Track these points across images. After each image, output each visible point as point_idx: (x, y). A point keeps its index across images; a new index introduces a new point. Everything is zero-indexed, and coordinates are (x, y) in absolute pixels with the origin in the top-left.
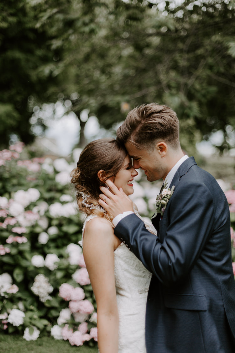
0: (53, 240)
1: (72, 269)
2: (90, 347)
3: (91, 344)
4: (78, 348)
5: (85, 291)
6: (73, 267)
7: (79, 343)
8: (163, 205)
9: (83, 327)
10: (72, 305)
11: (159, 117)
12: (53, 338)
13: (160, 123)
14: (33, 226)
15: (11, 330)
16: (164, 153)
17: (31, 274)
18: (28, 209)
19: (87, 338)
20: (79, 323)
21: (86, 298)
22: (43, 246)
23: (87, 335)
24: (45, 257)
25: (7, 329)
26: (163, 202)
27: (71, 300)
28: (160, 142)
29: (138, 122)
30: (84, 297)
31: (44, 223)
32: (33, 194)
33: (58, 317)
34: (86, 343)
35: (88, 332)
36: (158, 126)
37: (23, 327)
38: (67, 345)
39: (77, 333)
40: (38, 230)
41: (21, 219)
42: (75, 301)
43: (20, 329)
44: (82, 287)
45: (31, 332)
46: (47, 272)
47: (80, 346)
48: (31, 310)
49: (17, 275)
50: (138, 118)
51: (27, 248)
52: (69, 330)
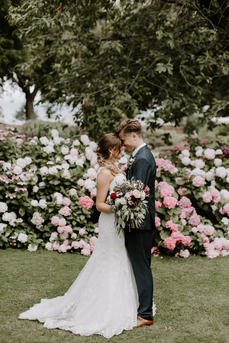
0: (41, 190)
1: (58, 207)
2: (71, 253)
3: (72, 251)
4: (64, 254)
5: (67, 220)
6: (59, 206)
7: (64, 251)
8: (130, 165)
9: (66, 242)
10: (59, 229)
11: (134, 124)
12: (47, 250)
13: (134, 126)
14: (30, 181)
15: (19, 246)
16: (135, 139)
17: (29, 212)
18: (25, 170)
19: (69, 247)
20: (64, 240)
21: (67, 224)
22: (36, 193)
23: (69, 246)
24: (38, 201)
25: (17, 246)
26: (131, 164)
27: (58, 226)
28: (134, 133)
29: (126, 125)
30: (66, 224)
31: (36, 179)
32: (28, 160)
33: (50, 237)
34: (69, 251)
35: (70, 245)
36: (134, 127)
37: (27, 243)
38: (56, 253)
39: (62, 245)
40: (33, 183)
41: (22, 176)
42: (61, 226)
43: (25, 245)
44: (65, 217)
45: (33, 247)
46: (41, 210)
47: (65, 252)
48: (31, 234)
49: (21, 212)
50: (126, 124)
51: (26, 194)
52: (57, 244)
